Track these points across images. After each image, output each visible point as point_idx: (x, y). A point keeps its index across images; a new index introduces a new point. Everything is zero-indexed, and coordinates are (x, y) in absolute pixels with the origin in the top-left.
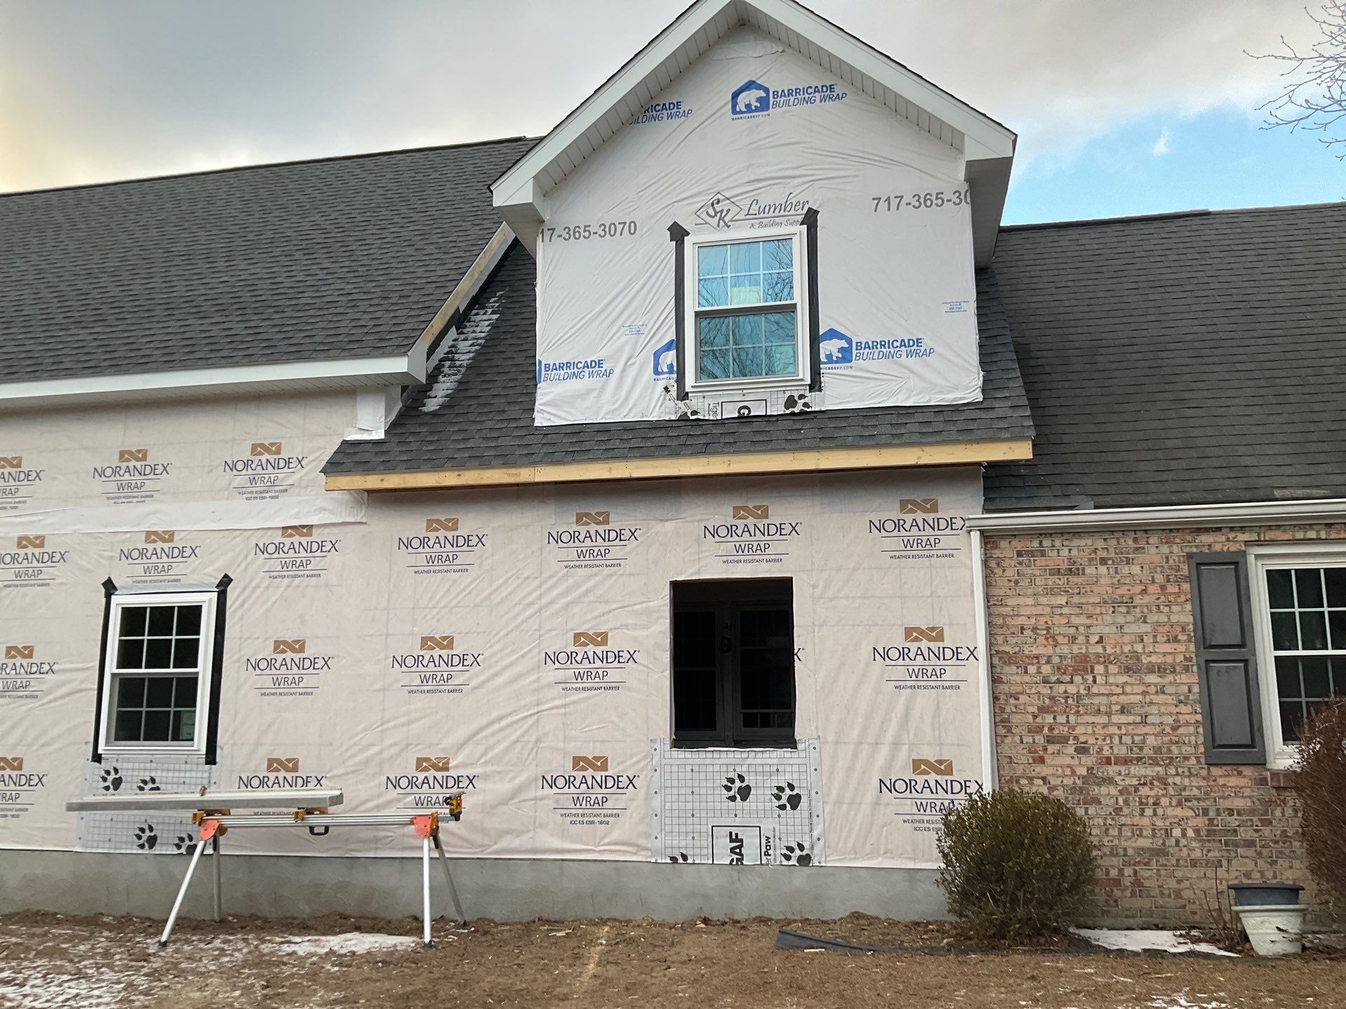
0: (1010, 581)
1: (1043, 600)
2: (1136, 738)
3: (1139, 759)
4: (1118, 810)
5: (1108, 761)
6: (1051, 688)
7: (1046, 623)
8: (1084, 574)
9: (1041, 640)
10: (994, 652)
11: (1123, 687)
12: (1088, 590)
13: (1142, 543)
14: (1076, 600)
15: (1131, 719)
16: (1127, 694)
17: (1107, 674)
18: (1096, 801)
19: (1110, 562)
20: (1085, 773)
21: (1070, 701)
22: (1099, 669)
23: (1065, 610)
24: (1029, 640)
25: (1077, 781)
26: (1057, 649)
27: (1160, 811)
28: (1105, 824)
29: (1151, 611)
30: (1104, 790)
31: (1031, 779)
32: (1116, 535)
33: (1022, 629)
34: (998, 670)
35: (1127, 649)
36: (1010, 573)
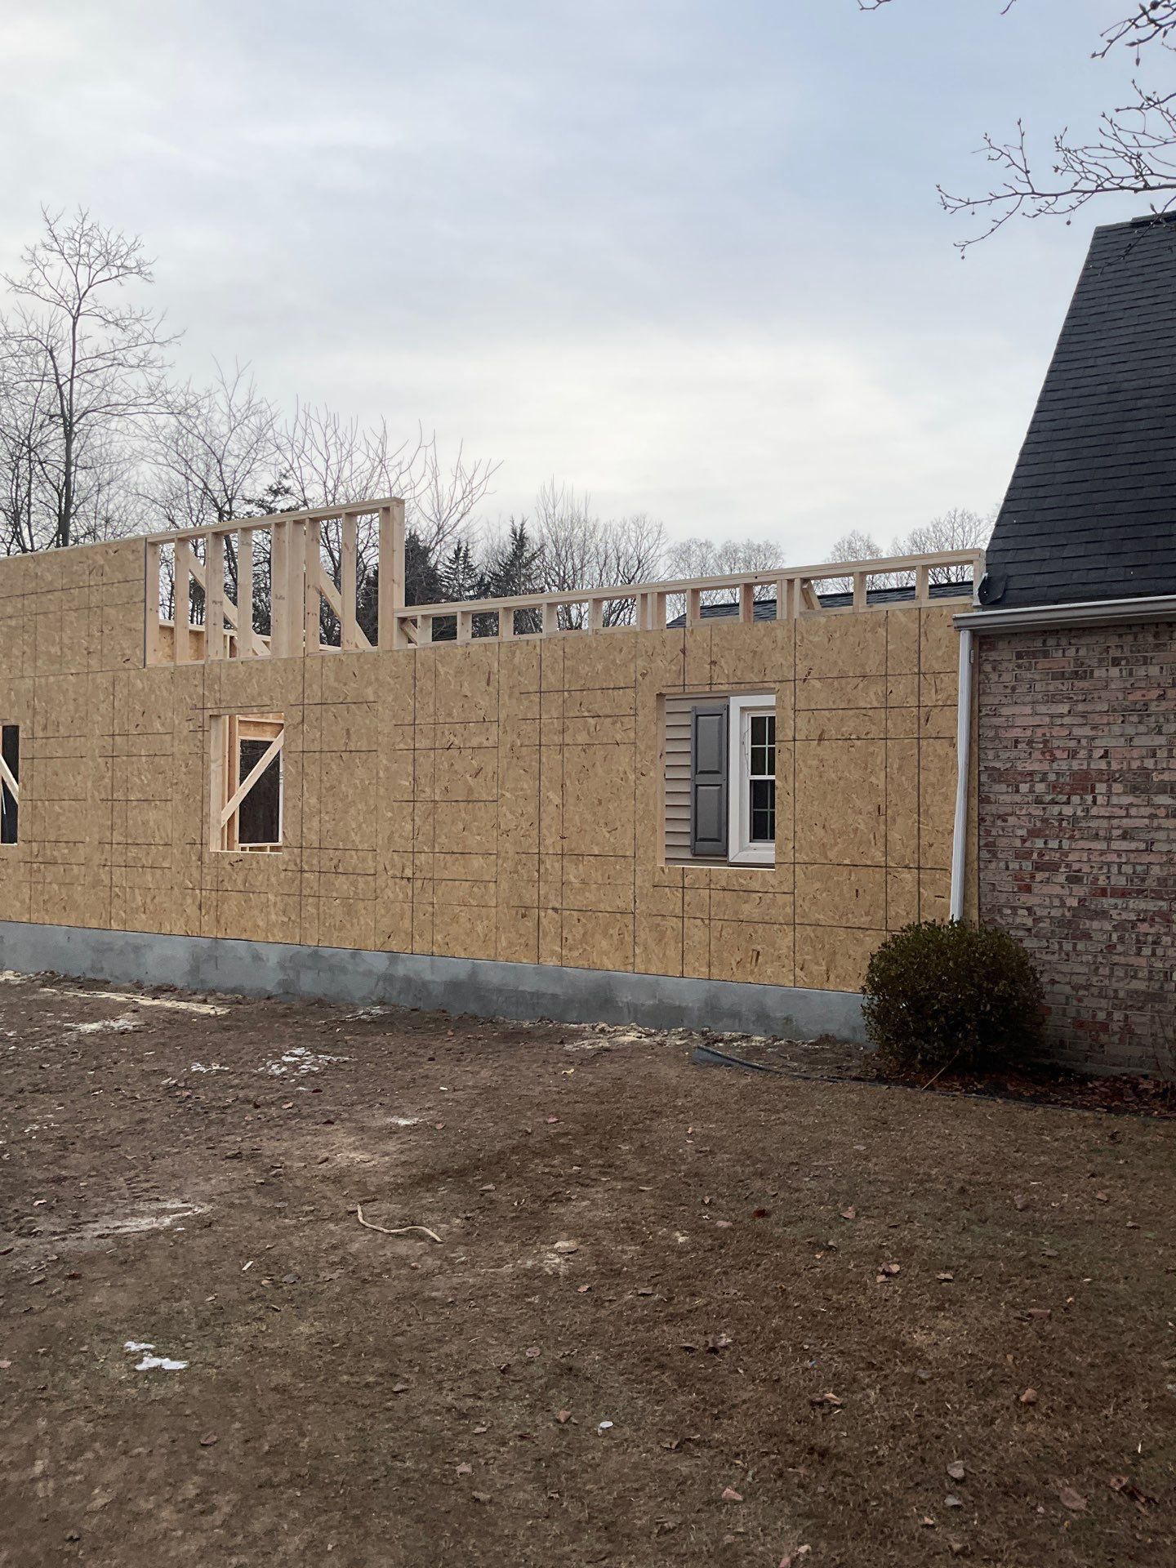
0: (1006, 687)
1: (1042, 709)
2: (1139, 868)
3: (1140, 892)
4: (1111, 947)
5: (1103, 892)
6: (1044, 809)
7: (1044, 735)
8: (1092, 676)
9: (1037, 755)
10: (982, 768)
11: (1127, 809)
12: (1096, 695)
13: (1164, 639)
14: (1080, 707)
15: (1133, 846)
16: (1131, 817)
17: (1109, 794)
18: (1087, 936)
19: (1123, 662)
20: (1075, 904)
21: (1065, 824)
22: (1101, 788)
23: (1067, 720)
24: (1023, 755)
25: (1067, 914)
26: (1055, 765)
27: (1160, 952)
28: (1094, 963)
29: (1168, 721)
30: (1096, 925)
31: (1014, 909)
32: (1135, 629)
33: (1017, 742)
34: (986, 789)
35: (1135, 765)
36: (1007, 677)
